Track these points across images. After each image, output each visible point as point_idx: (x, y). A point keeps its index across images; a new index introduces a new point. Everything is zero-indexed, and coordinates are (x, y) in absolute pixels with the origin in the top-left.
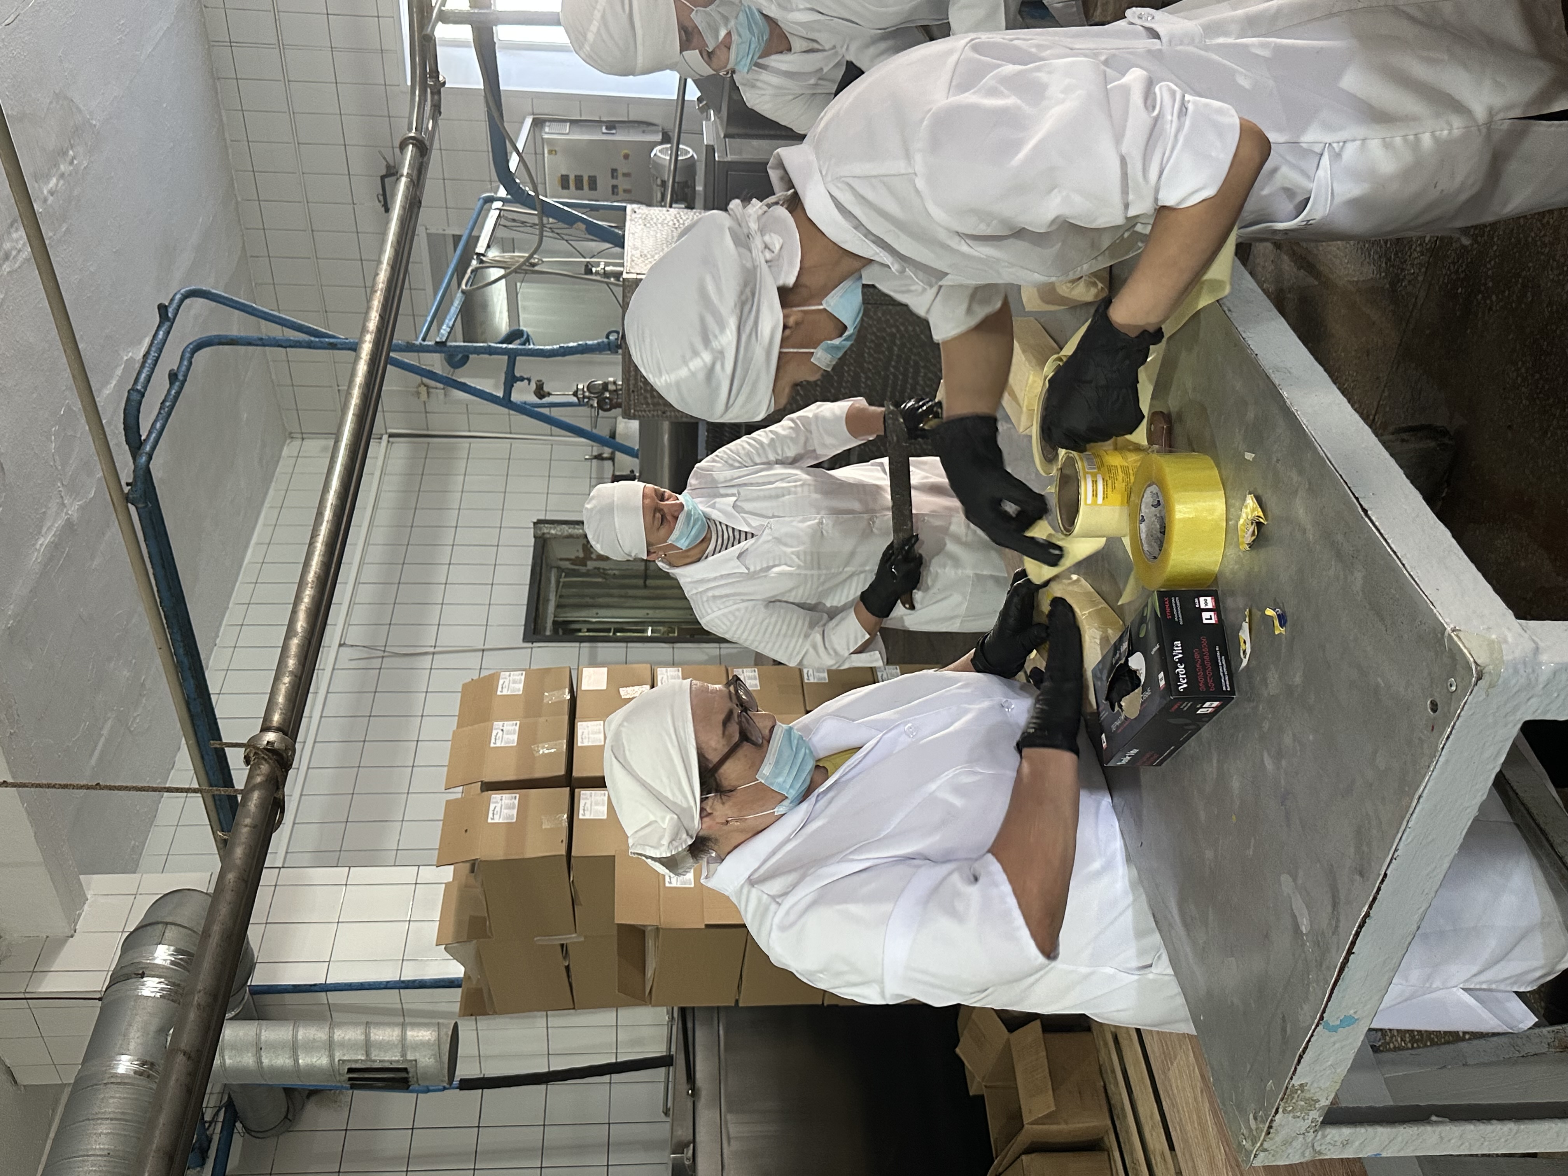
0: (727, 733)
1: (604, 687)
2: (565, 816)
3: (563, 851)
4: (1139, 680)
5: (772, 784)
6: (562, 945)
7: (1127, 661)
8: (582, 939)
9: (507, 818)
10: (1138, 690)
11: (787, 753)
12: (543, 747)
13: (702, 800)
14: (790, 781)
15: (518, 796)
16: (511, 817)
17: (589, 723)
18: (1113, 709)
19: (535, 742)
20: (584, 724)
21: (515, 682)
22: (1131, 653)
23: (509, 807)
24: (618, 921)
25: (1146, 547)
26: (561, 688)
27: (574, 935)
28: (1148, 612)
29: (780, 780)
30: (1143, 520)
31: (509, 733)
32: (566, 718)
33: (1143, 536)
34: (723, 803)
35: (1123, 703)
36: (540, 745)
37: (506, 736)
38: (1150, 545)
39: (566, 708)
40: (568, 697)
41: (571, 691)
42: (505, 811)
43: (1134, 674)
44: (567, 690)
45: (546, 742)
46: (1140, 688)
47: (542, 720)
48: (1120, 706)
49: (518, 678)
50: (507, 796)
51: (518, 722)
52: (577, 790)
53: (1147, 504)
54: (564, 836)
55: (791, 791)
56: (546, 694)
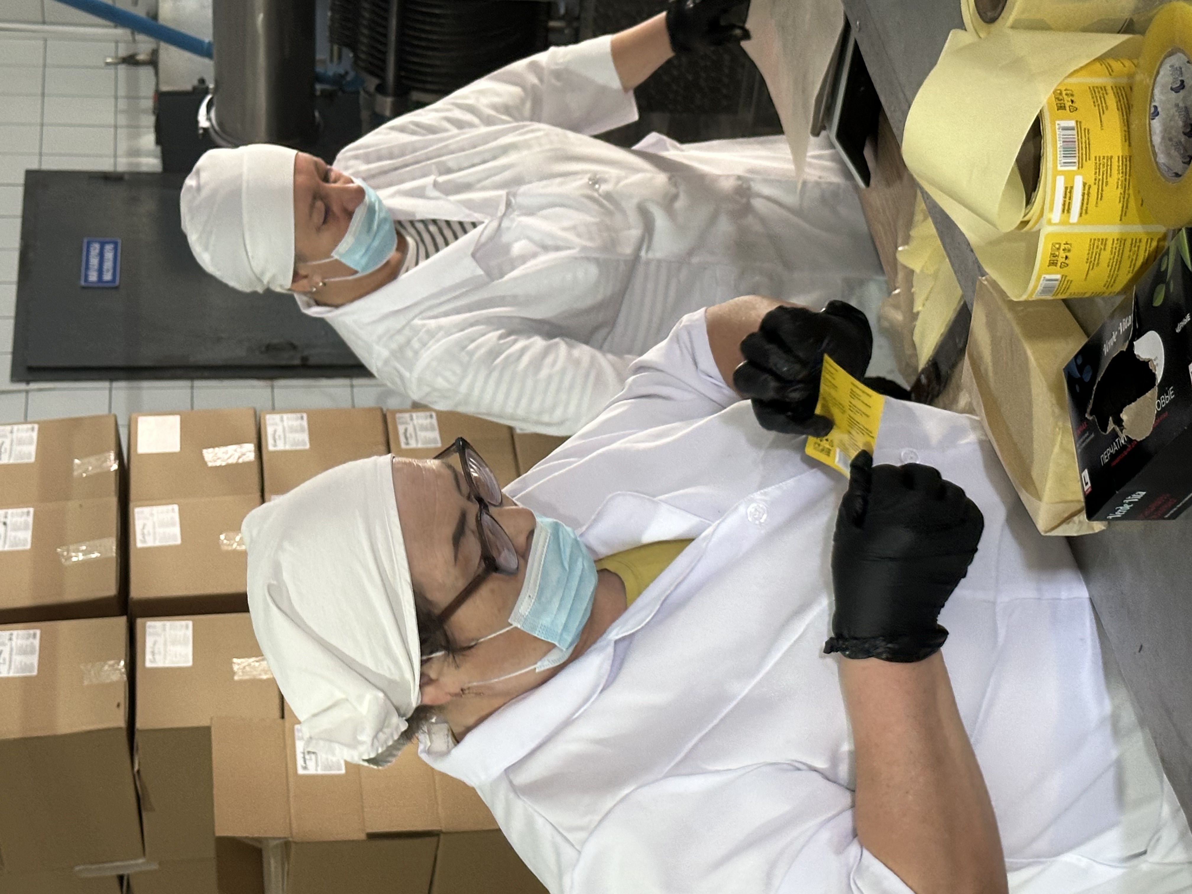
0: (460, 556)
1: (176, 448)
2: (122, 663)
3: (120, 721)
4: (1153, 376)
5: (534, 628)
6: (121, 878)
7: (1131, 347)
8: (155, 866)
9: (23, 670)
10: (1152, 394)
11: (555, 574)
12: (78, 551)
13: (423, 663)
14: (562, 619)
15: (38, 632)
16: (30, 667)
17: (156, 509)
18: (1104, 428)
19: (62, 542)
20: (147, 510)
21: (21, 442)
22: (1138, 333)
23: (24, 652)
24: (218, 834)
25: (1162, 159)
26: (99, 451)
27: (141, 861)
28: (1170, 264)
29: (546, 620)
30: (1156, 113)
31: (16, 528)
32: (113, 501)
33: (1157, 139)
34: (457, 667)
35: (1124, 416)
36: (72, 547)
37: (11, 534)
38: (1168, 155)
39: (112, 486)
40: (115, 467)
41: (119, 456)
42: (18, 659)
43: (1144, 366)
44: (112, 456)
45: (80, 541)
46: (1156, 389)
47: (72, 505)
48: (1119, 422)
49: (25, 435)
50: (21, 632)
51: (32, 510)
52: (139, 621)
53: (1163, 86)
54: (121, 695)
55: (565, 636)
56: (77, 461)
